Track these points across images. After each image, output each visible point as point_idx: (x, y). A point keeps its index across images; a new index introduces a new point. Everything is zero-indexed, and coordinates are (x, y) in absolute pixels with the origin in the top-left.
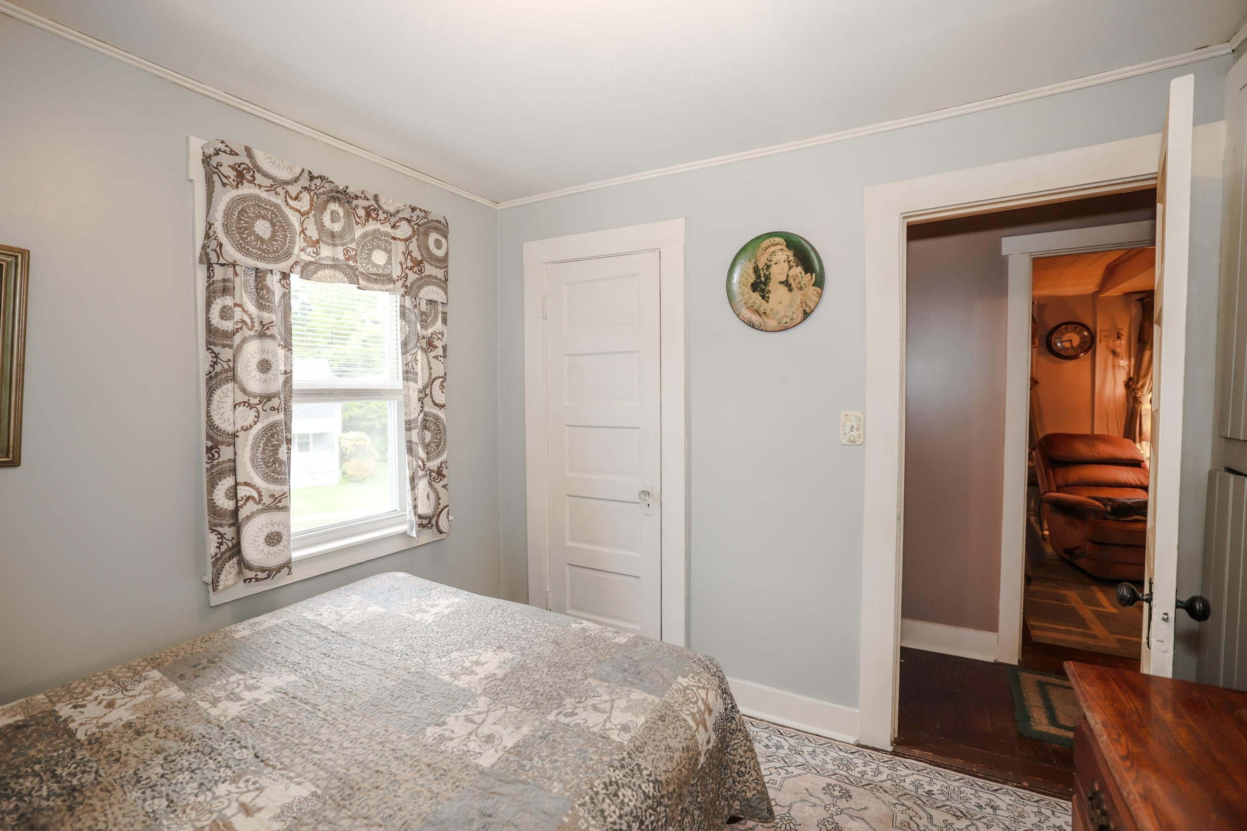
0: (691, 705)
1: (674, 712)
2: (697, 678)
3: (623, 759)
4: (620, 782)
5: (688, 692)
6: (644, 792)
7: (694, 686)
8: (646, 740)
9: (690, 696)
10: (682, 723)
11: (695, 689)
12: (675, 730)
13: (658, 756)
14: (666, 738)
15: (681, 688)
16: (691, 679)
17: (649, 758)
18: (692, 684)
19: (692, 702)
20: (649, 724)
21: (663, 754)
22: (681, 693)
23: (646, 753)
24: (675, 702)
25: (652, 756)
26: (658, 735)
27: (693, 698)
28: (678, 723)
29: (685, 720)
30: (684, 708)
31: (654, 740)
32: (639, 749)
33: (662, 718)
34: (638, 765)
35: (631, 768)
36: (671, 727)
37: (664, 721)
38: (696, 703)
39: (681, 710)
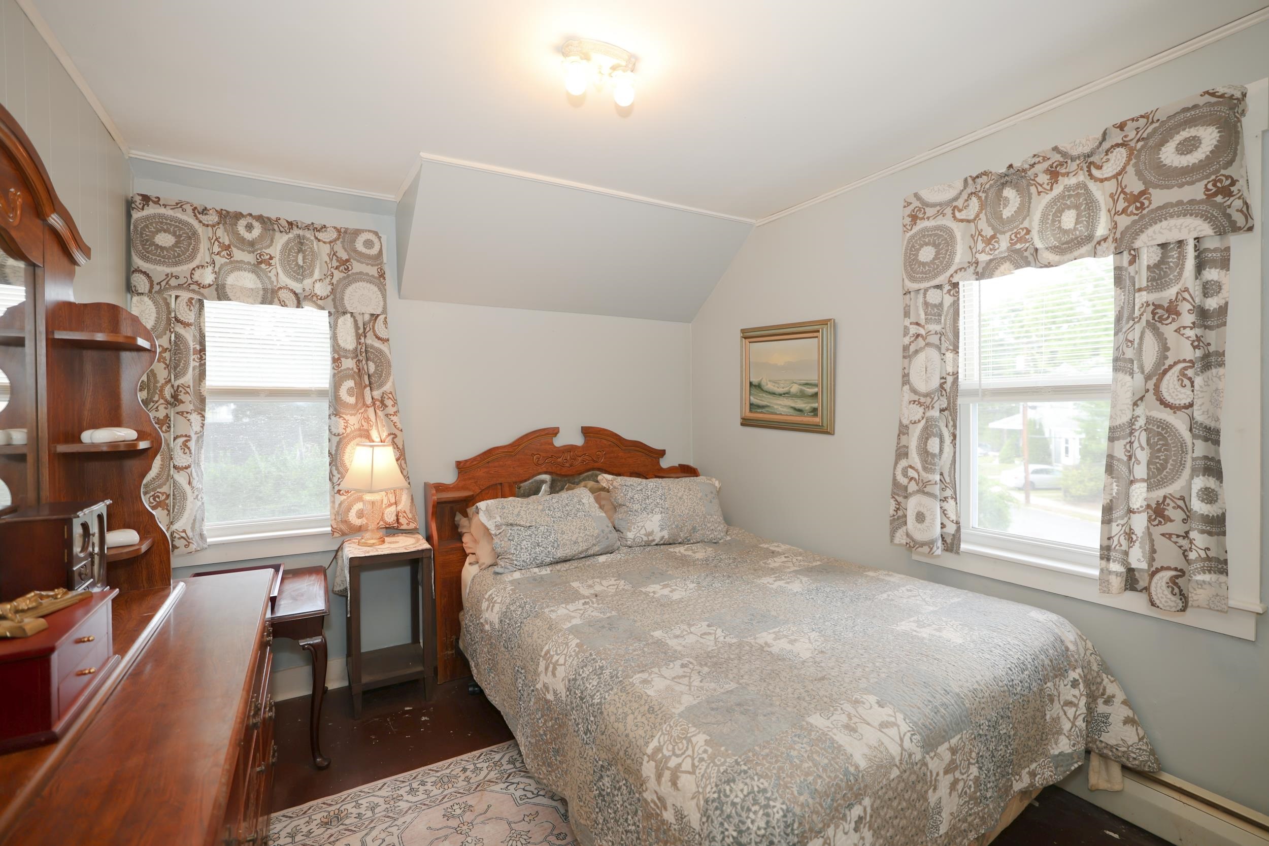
0: (670, 747)
1: (660, 724)
2: (705, 756)
3: (617, 677)
4: (602, 676)
5: (684, 742)
6: (595, 694)
7: (693, 751)
8: (630, 695)
9: (680, 745)
10: (649, 733)
11: (689, 752)
12: (641, 725)
13: (618, 705)
14: (633, 713)
15: (689, 735)
16: (702, 749)
17: (616, 698)
18: (696, 749)
19: (674, 749)
20: (645, 697)
21: (620, 711)
22: (683, 734)
23: (620, 694)
24: (671, 727)
25: (617, 700)
26: (635, 705)
27: (679, 749)
28: (648, 728)
29: (653, 737)
30: (666, 737)
31: (631, 701)
32: (623, 690)
33: (651, 710)
34: (612, 689)
35: (611, 683)
36: (644, 720)
37: (648, 711)
38: (674, 754)
39: (663, 734)
